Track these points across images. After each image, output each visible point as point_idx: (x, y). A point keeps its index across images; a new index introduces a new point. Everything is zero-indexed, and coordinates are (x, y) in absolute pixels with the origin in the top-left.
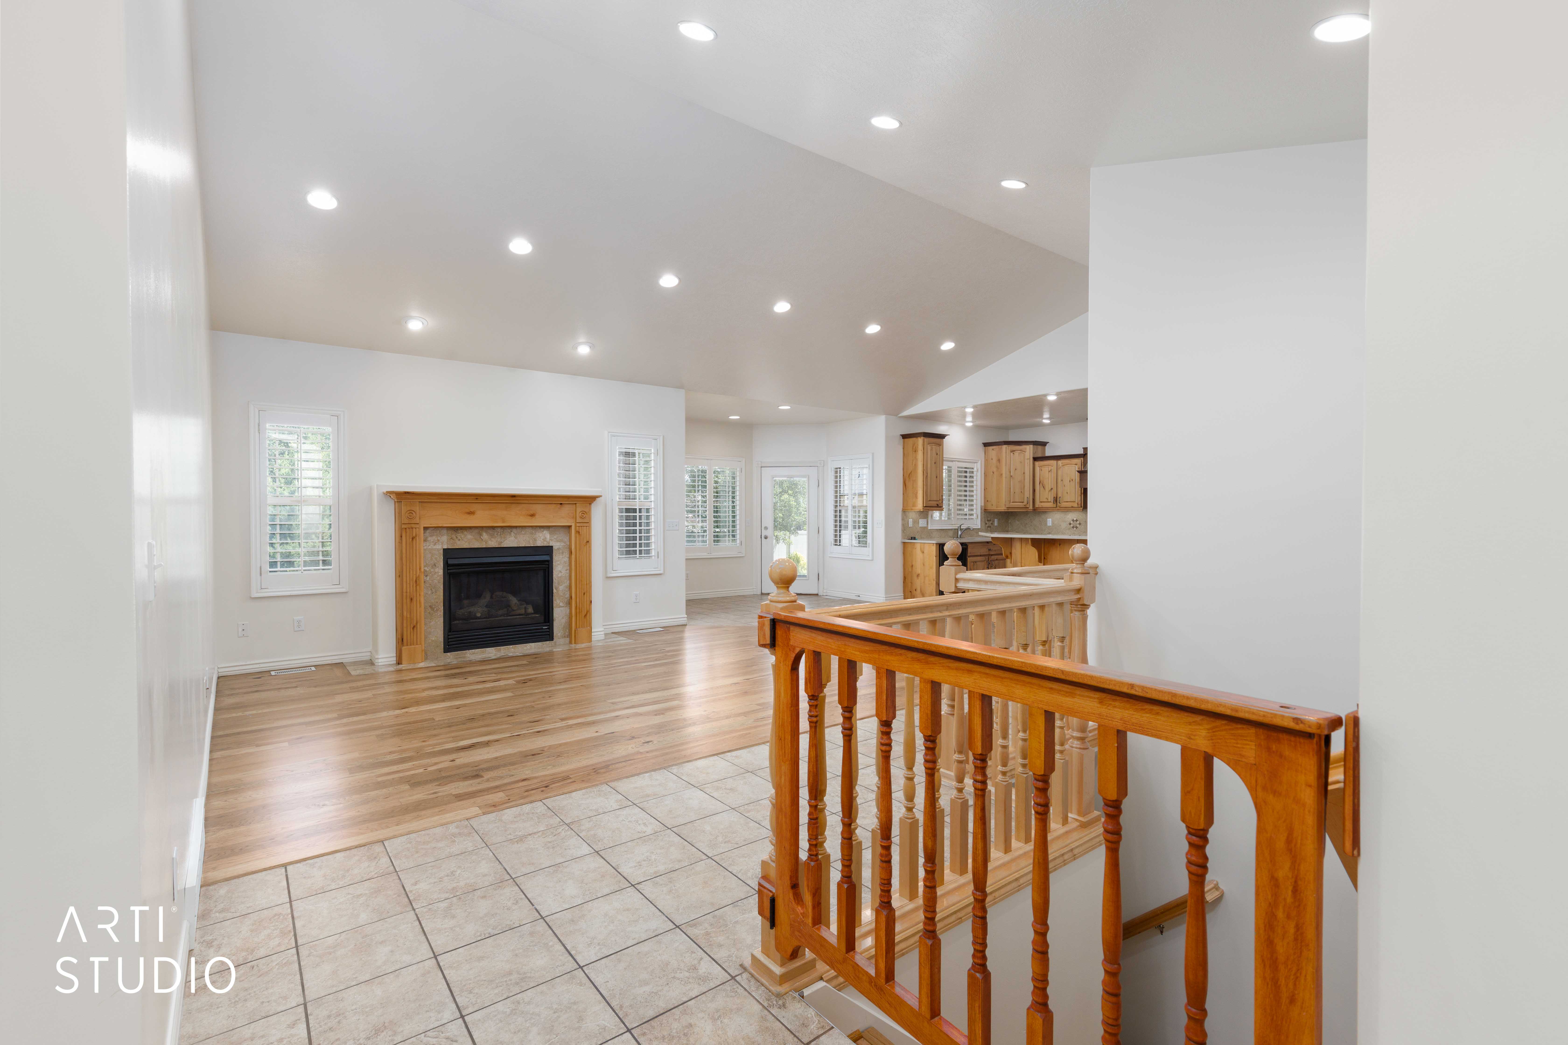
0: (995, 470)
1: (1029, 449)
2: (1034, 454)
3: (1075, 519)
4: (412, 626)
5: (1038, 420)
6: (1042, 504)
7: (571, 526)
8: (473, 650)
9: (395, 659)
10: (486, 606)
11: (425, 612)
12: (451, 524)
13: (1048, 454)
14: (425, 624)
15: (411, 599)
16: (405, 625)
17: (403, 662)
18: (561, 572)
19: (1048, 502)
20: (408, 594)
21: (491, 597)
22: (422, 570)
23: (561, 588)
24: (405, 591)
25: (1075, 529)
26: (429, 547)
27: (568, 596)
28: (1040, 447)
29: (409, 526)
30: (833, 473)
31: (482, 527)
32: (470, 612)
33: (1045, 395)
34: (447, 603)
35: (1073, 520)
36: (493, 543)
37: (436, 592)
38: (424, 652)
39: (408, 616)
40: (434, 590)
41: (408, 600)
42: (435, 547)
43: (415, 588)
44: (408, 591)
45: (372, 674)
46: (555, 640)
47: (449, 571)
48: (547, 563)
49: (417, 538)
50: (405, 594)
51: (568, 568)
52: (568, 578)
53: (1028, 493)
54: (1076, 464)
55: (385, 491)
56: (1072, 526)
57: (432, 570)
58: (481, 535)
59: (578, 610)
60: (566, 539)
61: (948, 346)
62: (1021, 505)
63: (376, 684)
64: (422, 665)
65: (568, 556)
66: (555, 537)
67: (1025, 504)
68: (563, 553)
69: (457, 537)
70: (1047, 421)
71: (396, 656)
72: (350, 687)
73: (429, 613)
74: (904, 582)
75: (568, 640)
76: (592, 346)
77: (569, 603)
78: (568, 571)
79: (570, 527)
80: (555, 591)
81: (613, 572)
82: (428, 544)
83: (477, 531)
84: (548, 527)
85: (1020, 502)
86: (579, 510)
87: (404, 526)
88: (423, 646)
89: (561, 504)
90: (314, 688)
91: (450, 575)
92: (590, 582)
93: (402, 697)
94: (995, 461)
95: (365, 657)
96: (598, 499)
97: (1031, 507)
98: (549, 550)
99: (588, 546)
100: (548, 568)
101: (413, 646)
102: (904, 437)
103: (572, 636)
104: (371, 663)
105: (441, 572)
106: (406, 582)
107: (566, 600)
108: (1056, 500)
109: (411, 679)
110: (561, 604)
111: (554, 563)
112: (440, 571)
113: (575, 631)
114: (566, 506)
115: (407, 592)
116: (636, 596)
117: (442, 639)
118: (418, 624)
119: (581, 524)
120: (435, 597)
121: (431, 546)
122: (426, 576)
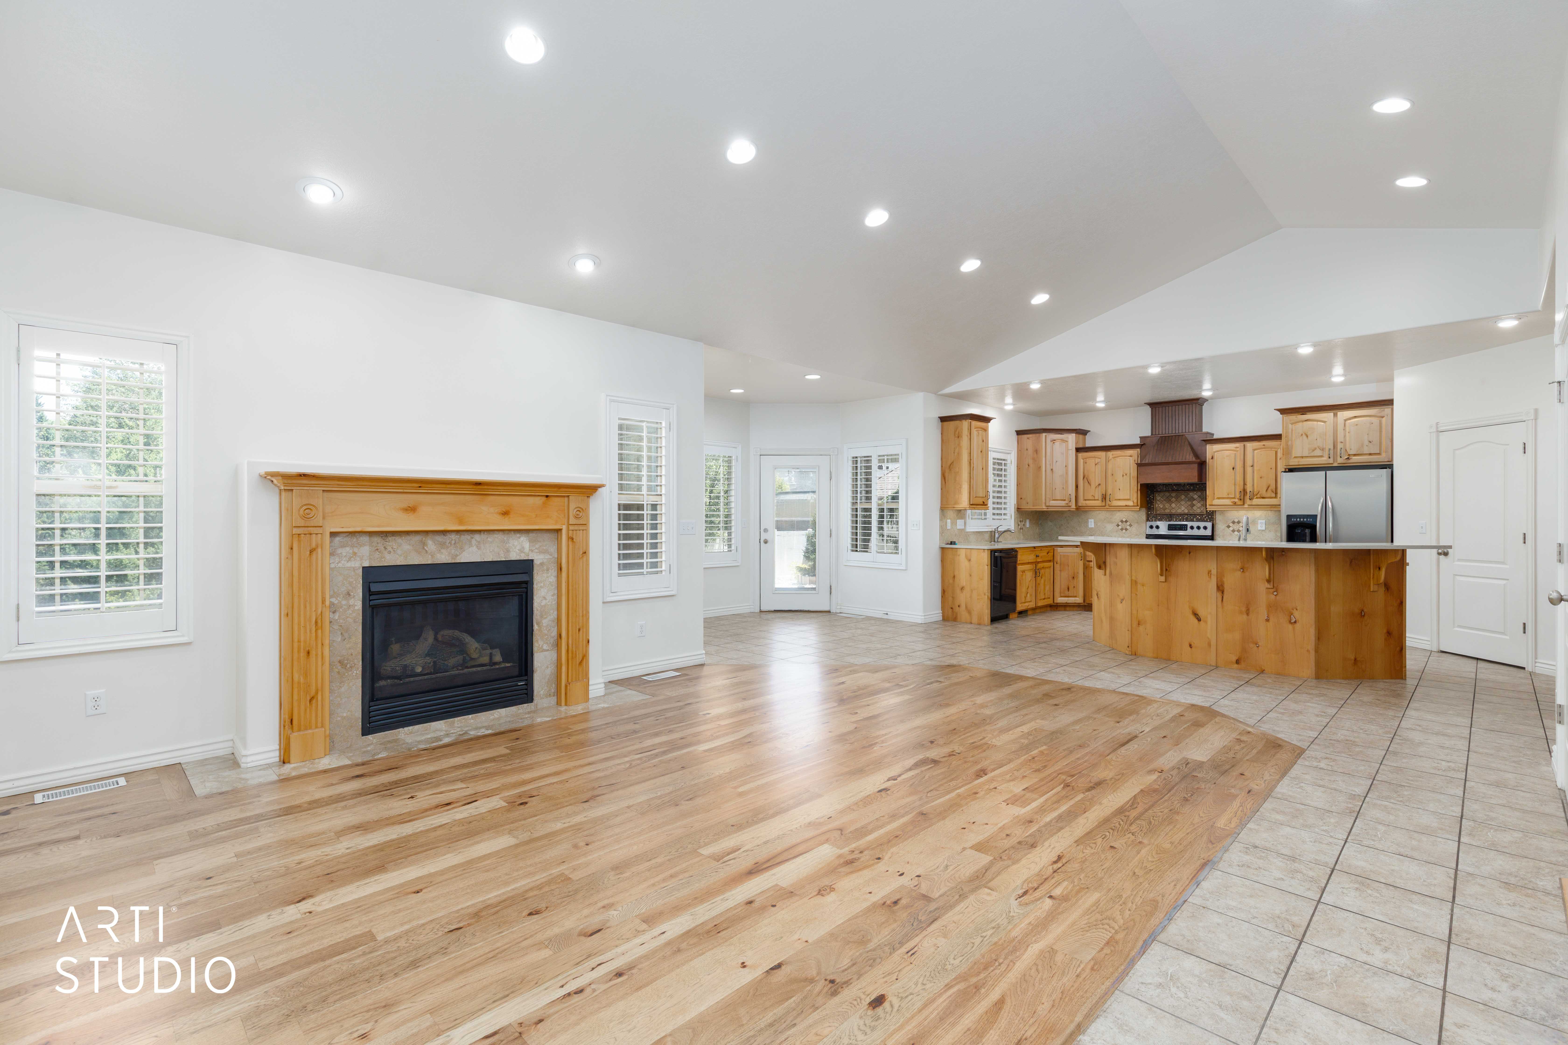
0: (1031, 462)
1: (1071, 438)
2: (1076, 443)
3: (1124, 520)
4: (308, 698)
5: (1091, 403)
6: (1087, 502)
7: (560, 530)
8: (411, 728)
9: (277, 753)
10: (428, 655)
11: (331, 670)
12: (378, 526)
13: (1089, 444)
14: (331, 691)
15: (308, 653)
16: (296, 697)
17: (292, 759)
18: (545, 598)
19: (1095, 500)
20: (302, 644)
21: (436, 639)
22: (327, 603)
23: (545, 622)
24: (296, 640)
25: (1124, 531)
26: (340, 565)
27: (554, 633)
28: (1081, 436)
29: (306, 530)
30: (850, 463)
31: (427, 532)
32: (405, 667)
33: (1146, 367)
34: (368, 655)
35: (1122, 521)
36: (443, 557)
37: (350, 638)
38: (328, 739)
39: (302, 680)
40: (346, 635)
41: (303, 654)
42: (349, 565)
43: (314, 634)
44: (302, 639)
45: (235, 791)
46: (535, 702)
47: (372, 603)
48: (524, 585)
49: (319, 550)
50: (296, 645)
51: (556, 592)
52: (555, 607)
53: (1071, 490)
54: (1131, 456)
55: (262, 472)
56: (1120, 527)
57: (344, 602)
58: (424, 544)
59: (570, 655)
60: (553, 549)
61: (1040, 299)
62: (1063, 503)
63: (241, 820)
64: (326, 763)
65: (555, 574)
66: (537, 546)
67: (1066, 502)
68: (548, 570)
69: (385, 548)
70: (1101, 405)
71: (280, 749)
72: (190, 833)
73: (339, 673)
74: (942, 597)
75: (554, 700)
76: (597, 261)
77: (558, 645)
78: (555, 597)
79: (558, 531)
80: (536, 627)
81: (612, 594)
82: (337, 560)
83: (417, 538)
84: (527, 531)
85: (1062, 500)
86: (573, 506)
87: (295, 531)
88: (327, 728)
89: (547, 496)
90: (112, 840)
91: (373, 608)
92: (588, 612)
93: (298, 858)
94: (1030, 452)
95: (221, 750)
96: (600, 490)
97: (1074, 506)
98: (526, 567)
99: (585, 559)
100: (527, 593)
101: (310, 731)
102: (943, 419)
103: (561, 694)
104: (232, 761)
105: (359, 605)
106: (299, 624)
107: (552, 641)
108: (1104, 498)
109: (310, 803)
110: (545, 647)
111: (535, 586)
112: (357, 603)
113: (566, 686)
114: (553, 499)
115: (299, 641)
116: (642, 627)
117: (359, 714)
118: (320, 694)
119: (576, 528)
120: (348, 646)
121: (345, 564)
122: (334, 612)
